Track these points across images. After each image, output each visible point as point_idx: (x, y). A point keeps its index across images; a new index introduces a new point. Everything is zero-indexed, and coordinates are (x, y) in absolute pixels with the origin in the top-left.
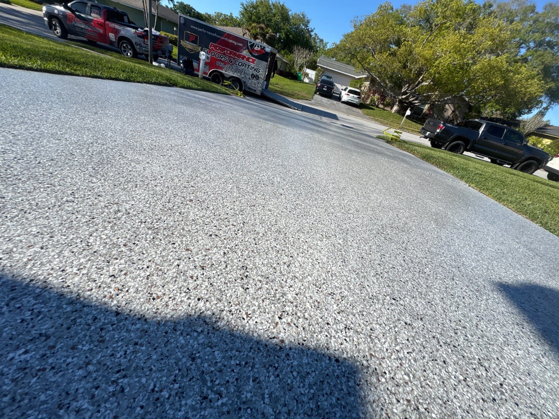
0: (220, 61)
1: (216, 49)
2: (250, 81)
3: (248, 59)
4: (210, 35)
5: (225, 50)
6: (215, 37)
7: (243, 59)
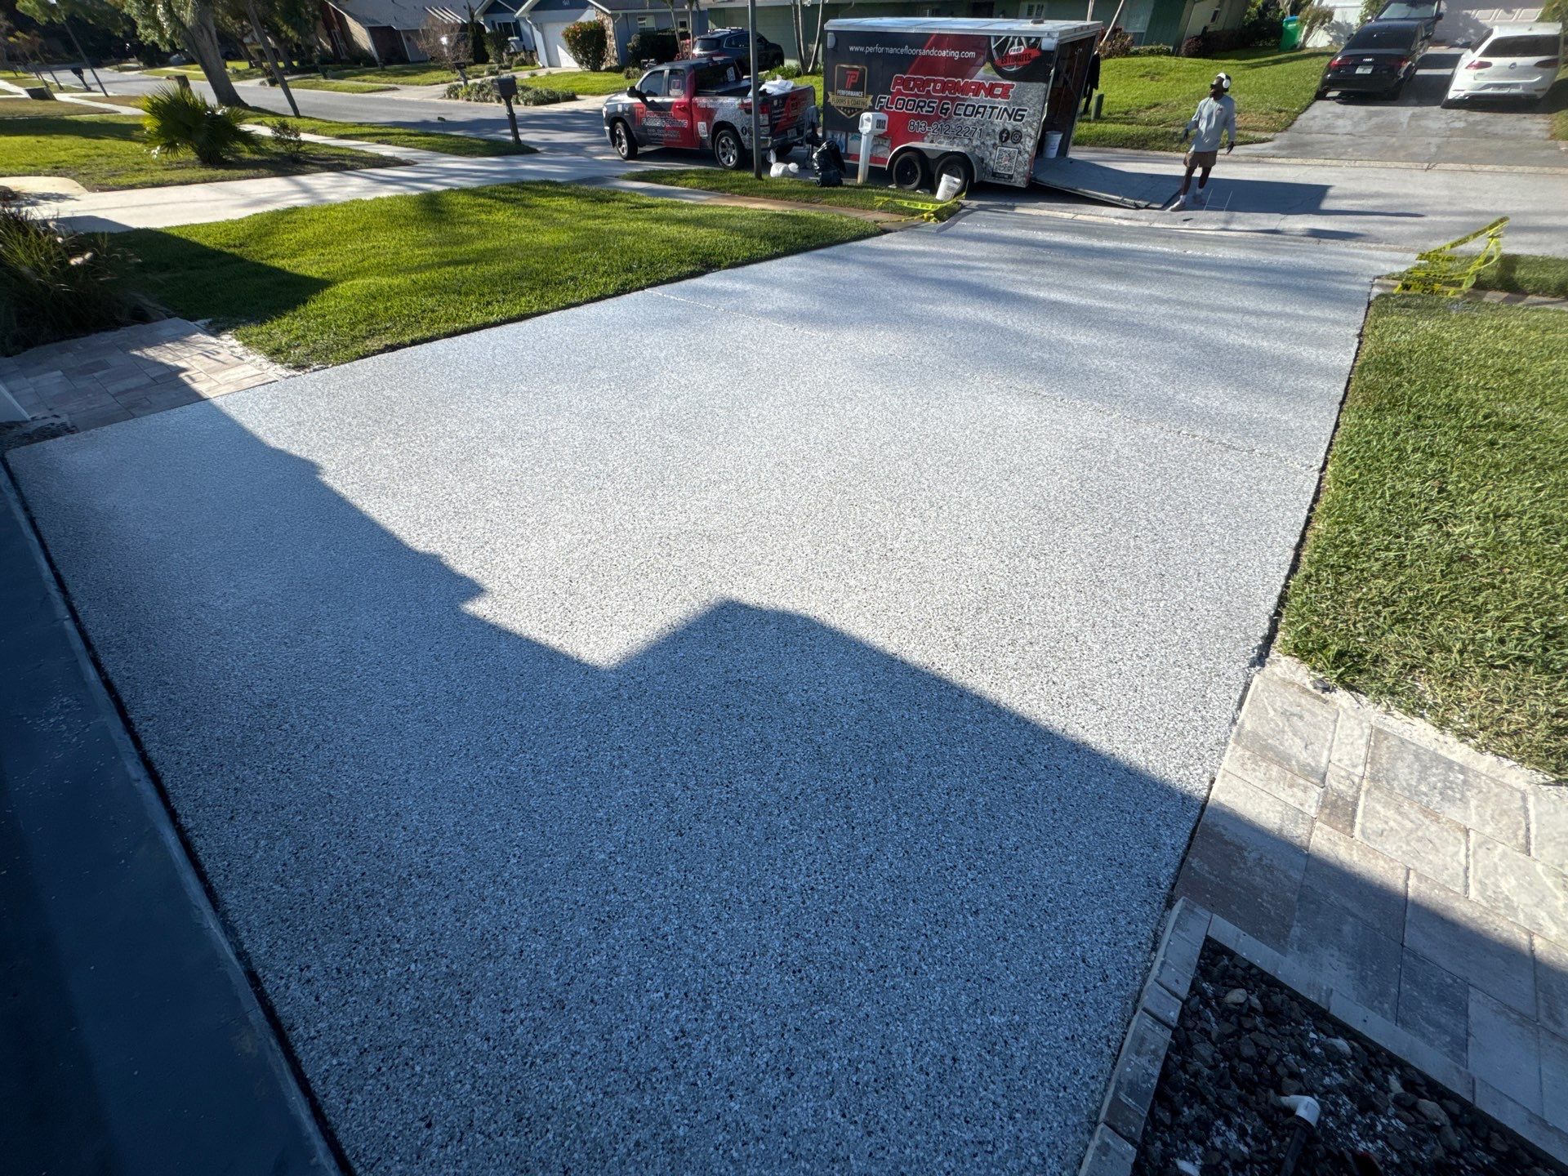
0: (919, 117)
1: (906, 88)
2: (996, 153)
3: (990, 91)
4: (895, 54)
5: (928, 82)
6: (905, 55)
7: (976, 94)
